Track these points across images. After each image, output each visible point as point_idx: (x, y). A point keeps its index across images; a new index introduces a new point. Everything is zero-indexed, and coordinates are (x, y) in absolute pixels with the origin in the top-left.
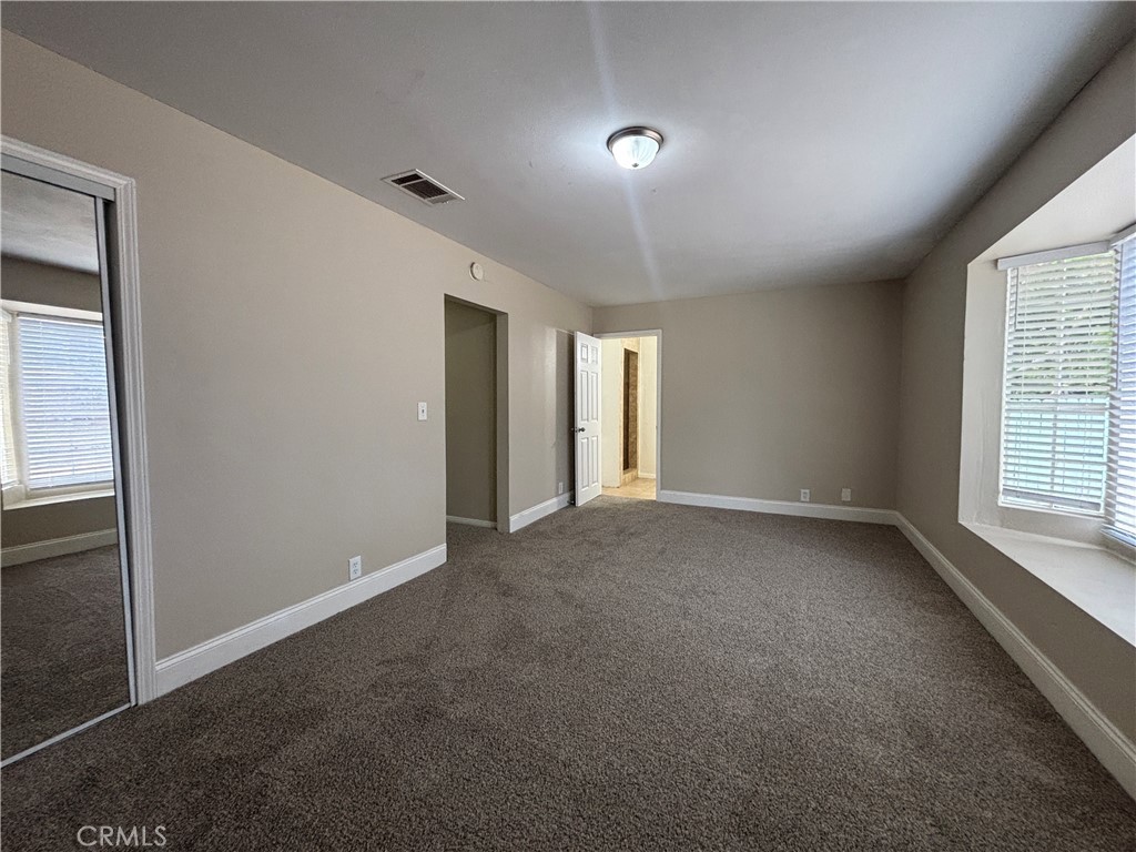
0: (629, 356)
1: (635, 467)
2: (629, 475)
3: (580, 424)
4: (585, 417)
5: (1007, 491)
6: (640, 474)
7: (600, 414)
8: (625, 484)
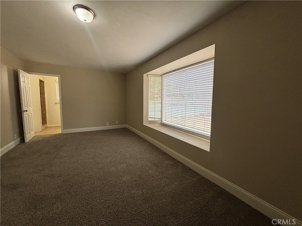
0: (41, 82)
1: (46, 123)
2: (44, 126)
3: (24, 108)
4: (26, 106)
5: (150, 118)
6: (48, 125)
7: (32, 104)
8: (43, 130)
